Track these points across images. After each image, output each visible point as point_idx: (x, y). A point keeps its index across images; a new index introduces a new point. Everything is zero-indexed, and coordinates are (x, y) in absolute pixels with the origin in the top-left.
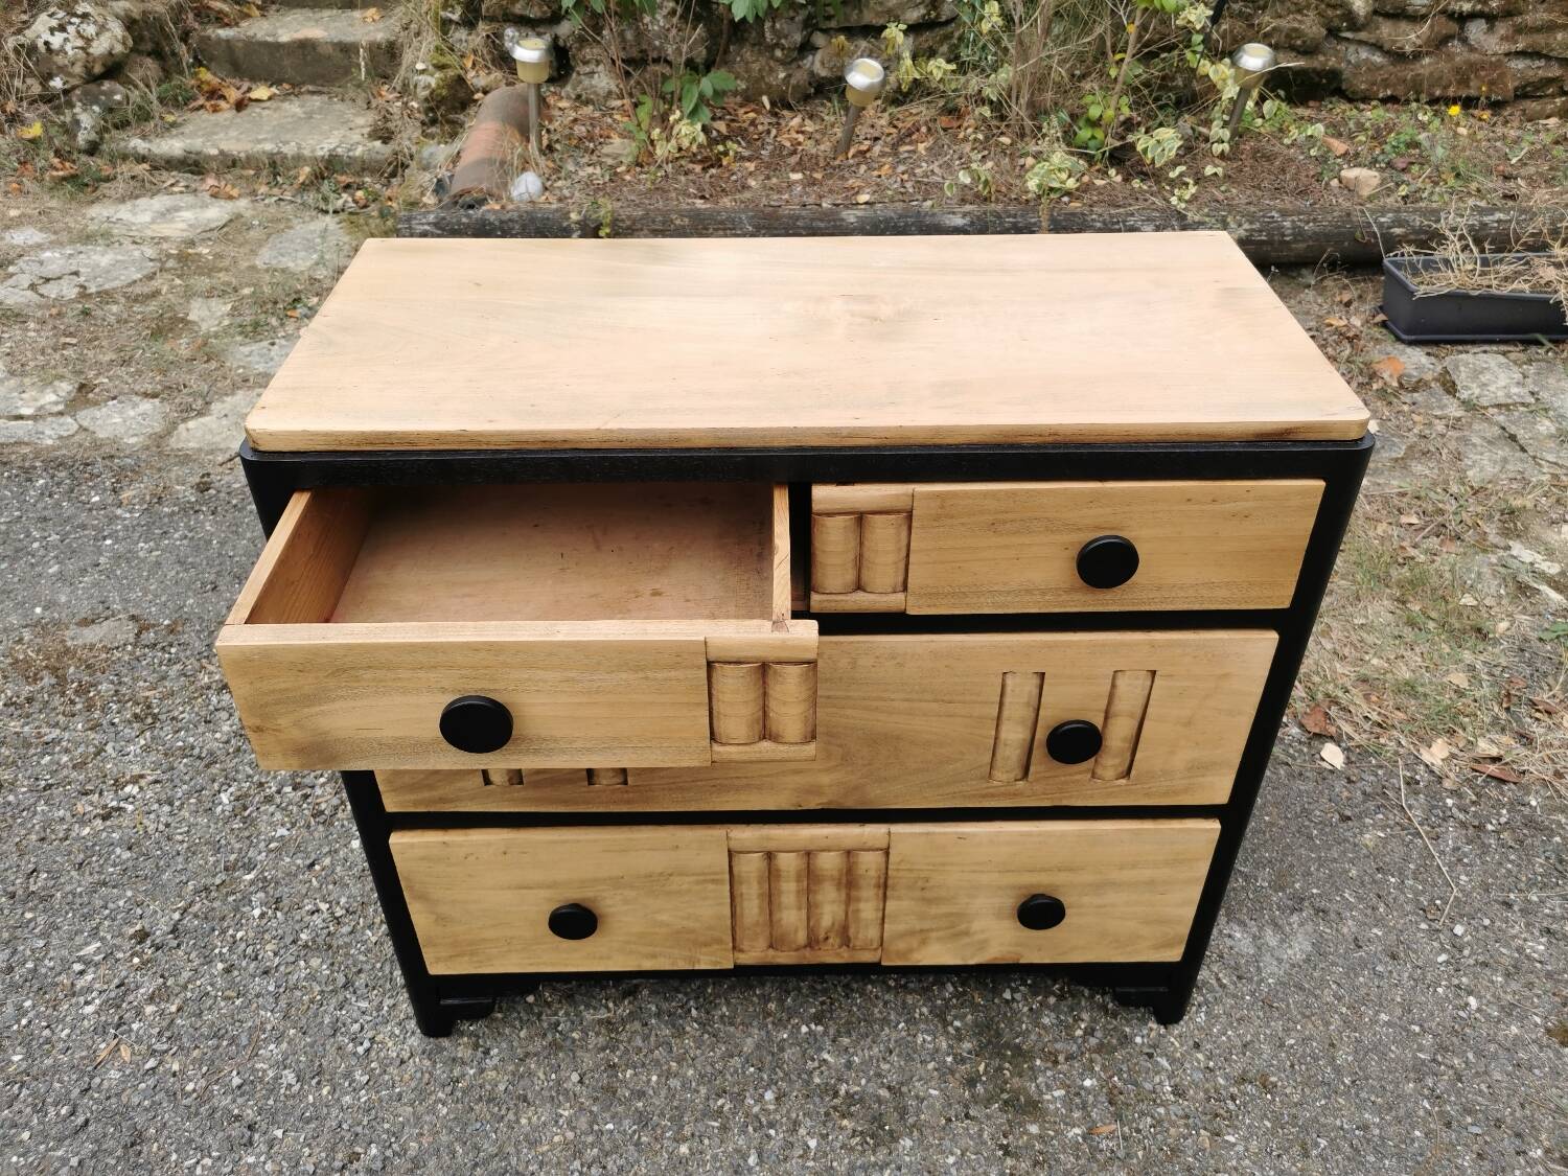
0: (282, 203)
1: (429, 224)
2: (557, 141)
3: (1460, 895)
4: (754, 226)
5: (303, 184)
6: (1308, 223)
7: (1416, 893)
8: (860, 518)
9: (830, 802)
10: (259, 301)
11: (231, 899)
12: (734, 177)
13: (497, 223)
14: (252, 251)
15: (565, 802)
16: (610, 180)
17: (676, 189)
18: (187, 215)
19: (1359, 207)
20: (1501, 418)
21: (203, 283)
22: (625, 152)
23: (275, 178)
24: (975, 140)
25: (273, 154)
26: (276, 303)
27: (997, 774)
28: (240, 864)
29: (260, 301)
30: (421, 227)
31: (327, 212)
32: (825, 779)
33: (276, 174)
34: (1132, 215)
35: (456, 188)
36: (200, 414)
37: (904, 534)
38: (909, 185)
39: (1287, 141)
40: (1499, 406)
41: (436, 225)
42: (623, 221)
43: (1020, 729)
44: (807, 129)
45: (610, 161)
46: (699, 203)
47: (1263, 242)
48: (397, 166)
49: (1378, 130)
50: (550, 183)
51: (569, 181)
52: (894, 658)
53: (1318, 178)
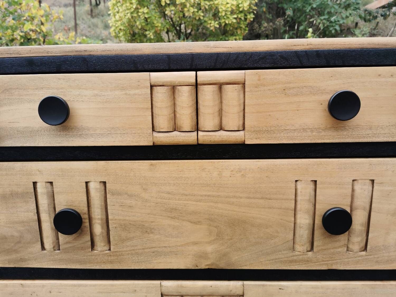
8: (220, 86)
9: (212, 264)
15: (80, 262)
27: (298, 247)
32: (209, 249)
37: (242, 96)
43: (307, 216)
52: (240, 172)
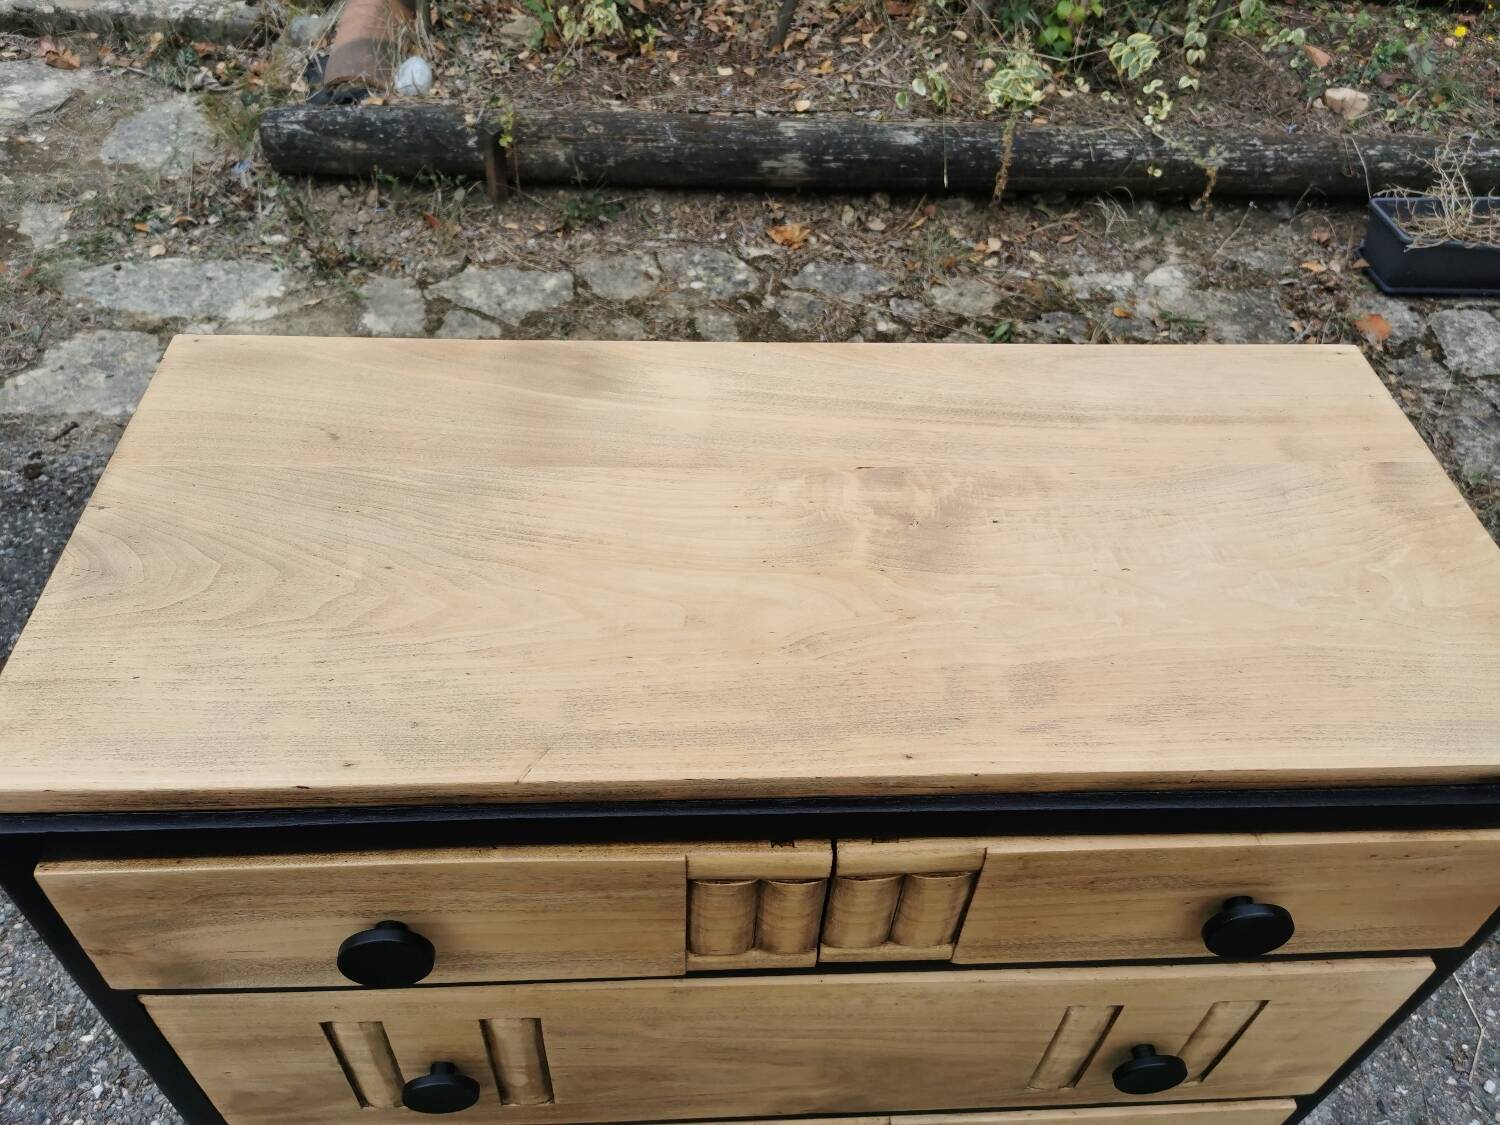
0: (133, 77)
1: (298, 122)
2: (450, 15)
3: (1488, 1037)
4: (679, 139)
5: (154, 53)
6: (1291, 153)
7: (1443, 1035)
8: (904, 880)
10: (101, 208)
11: (65, 1071)
12: (654, 71)
13: (379, 124)
14: (96, 140)
16: (511, 68)
17: (589, 85)
18: (18, 89)
19: (1345, 136)
20: (1491, 393)
21: (36, 182)
22: (528, 32)
23: (122, 45)
24: (927, 33)
25: (119, 15)
26: (122, 212)
27: (1039, 1084)
28: (76, 1019)
29: (104, 209)
30: (289, 126)
31: (182, 90)
33: (124, 39)
34: (1103, 137)
35: (331, 74)
36: (31, 365)
38: (853, 89)
39: (1265, 48)
40: (1488, 377)
41: (307, 124)
42: (527, 126)
44: (736, 9)
45: (510, 43)
46: (616, 106)
47: (1242, 173)
48: (263, 35)
49: (1362, 38)
50: (440, 70)
51: (464, 68)
53: (1301, 96)
